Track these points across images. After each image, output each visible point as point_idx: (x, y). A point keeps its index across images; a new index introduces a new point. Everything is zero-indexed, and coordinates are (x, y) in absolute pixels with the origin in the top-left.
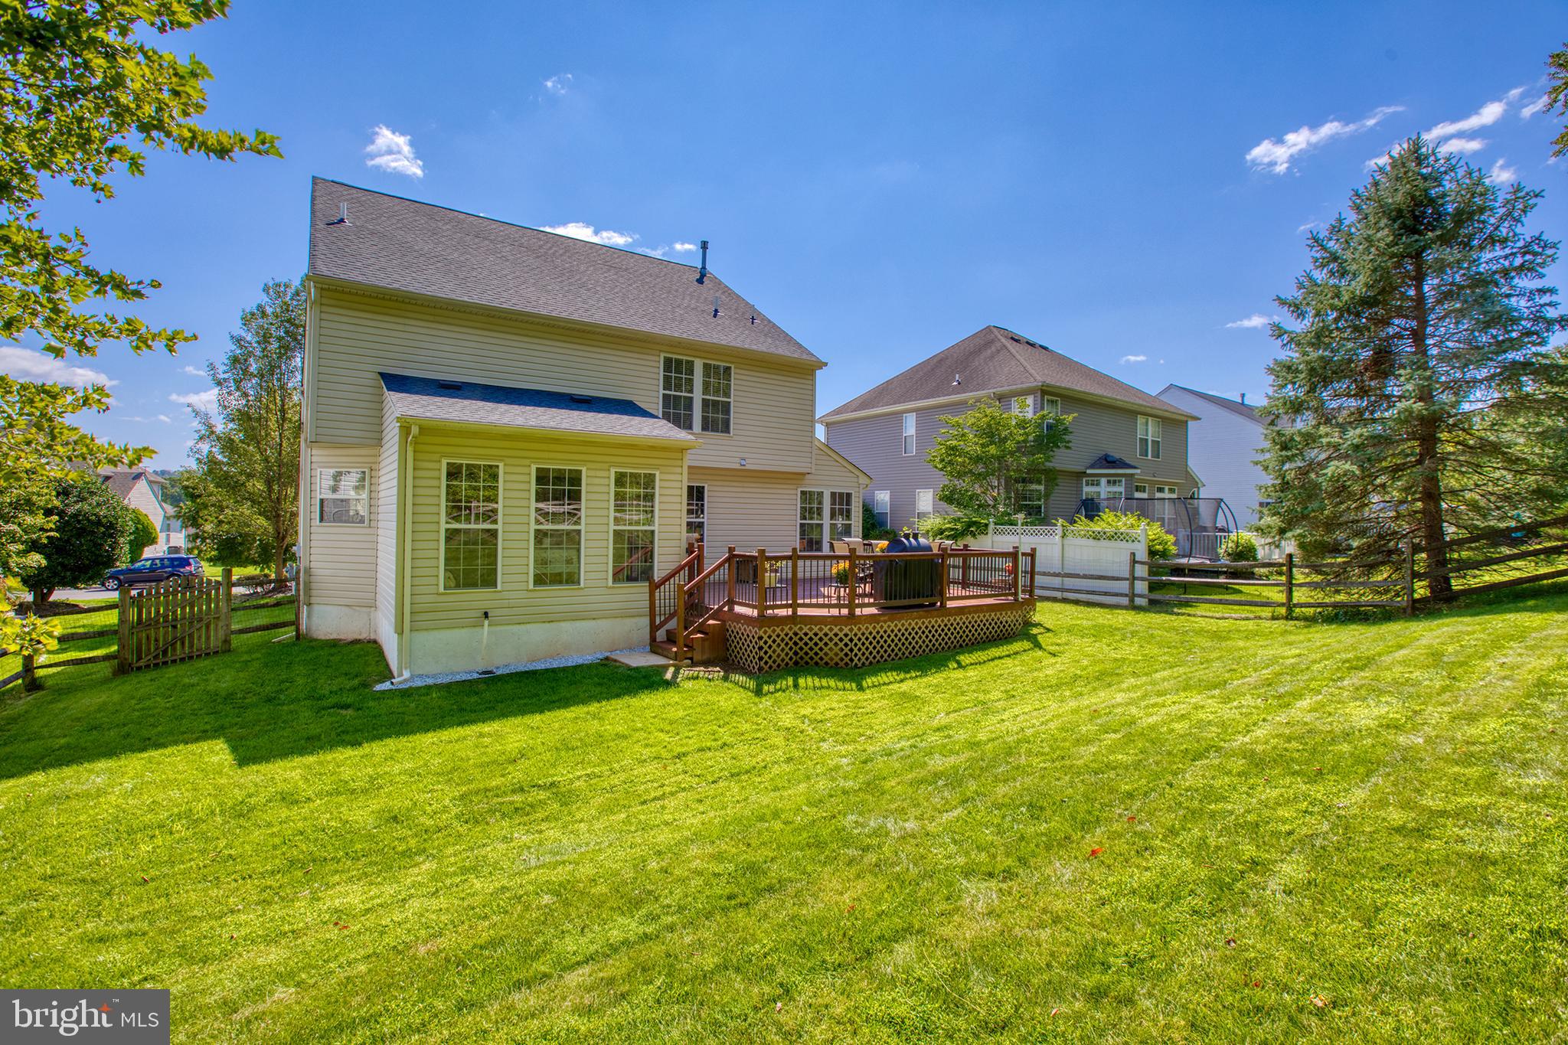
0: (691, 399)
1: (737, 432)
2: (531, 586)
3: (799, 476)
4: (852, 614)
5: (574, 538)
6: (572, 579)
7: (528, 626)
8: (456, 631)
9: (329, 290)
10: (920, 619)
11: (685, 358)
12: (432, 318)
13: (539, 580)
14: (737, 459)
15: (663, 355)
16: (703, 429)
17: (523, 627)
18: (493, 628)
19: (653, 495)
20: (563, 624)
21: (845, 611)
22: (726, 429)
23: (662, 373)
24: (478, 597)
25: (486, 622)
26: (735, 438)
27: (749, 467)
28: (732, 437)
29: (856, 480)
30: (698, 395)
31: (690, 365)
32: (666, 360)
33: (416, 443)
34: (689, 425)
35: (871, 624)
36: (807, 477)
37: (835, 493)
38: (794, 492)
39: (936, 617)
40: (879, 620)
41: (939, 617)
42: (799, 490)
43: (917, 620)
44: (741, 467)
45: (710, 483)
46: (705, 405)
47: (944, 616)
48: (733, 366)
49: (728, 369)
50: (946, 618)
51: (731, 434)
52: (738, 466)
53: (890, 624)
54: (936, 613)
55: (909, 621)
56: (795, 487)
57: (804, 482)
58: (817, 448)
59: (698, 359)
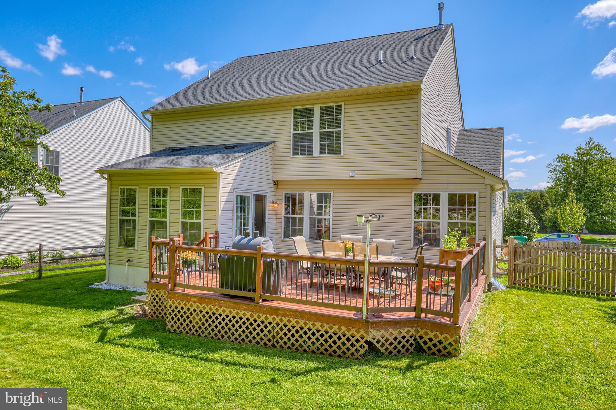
0: (312, 134)
1: (346, 152)
5: (165, 225)
10: (227, 307)
11: (307, 107)
14: (348, 172)
15: (292, 109)
16: (321, 153)
19: (200, 202)
22: (338, 150)
23: (292, 120)
24: (127, 252)
25: (127, 264)
26: (346, 156)
27: (357, 177)
28: (342, 156)
29: (482, 181)
30: (316, 131)
31: (311, 110)
32: (295, 111)
33: (111, 180)
34: (310, 152)
35: (183, 301)
36: (422, 181)
37: (455, 195)
38: (409, 195)
39: (244, 310)
40: (190, 300)
41: (248, 311)
42: (414, 193)
43: (225, 308)
44: (350, 178)
45: (335, 190)
46: (323, 136)
47: (253, 311)
48: (343, 104)
49: (339, 108)
50: (255, 314)
51: (342, 154)
52: (348, 178)
53: (199, 305)
54: (244, 306)
55: (216, 307)
56: (409, 191)
57: (419, 186)
58: (431, 155)
59: (317, 105)
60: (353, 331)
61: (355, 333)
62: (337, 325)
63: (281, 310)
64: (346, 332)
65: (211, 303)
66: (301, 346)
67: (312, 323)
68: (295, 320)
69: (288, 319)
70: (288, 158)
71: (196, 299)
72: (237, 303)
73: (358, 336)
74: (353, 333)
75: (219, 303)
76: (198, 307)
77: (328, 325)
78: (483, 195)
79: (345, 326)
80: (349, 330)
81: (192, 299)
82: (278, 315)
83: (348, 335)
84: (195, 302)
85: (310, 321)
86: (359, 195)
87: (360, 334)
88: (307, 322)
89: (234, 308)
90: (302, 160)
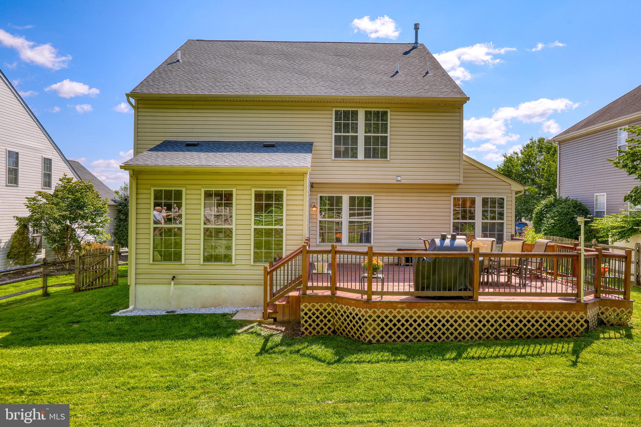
0: (356, 137)
1: (392, 157)
2: (202, 262)
3: (452, 187)
4: (369, 300)
5: (228, 234)
6: (227, 258)
7: (201, 286)
8: (160, 286)
9: (140, 100)
10: (444, 308)
11: (350, 109)
12: (191, 107)
13: (207, 259)
14: (395, 177)
15: (334, 110)
16: (366, 156)
17: (197, 286)
18: (177, 286)
19: (282, 205)
20: (223, 287)
21: (365, 297)
22: (384, 155)
23: (334, 121)
24: (171, 267)
25: (173, 282)
26: (392, 161)
27: (403, 182)
28: (389, 161)
29: (508, 187)
30: (361, 134)
31: (355, 114)
32: (337, 112)
33: (137, 179)
34: (355, 155)
35: (387, 309)
36: (460, 186)
37: (487, 198)
38: (448, 198)
39: (463, 308)
40: (397, 307)
41: (468, 309)
42: (452, 197)
43: (440, 310)
44: (397, 182)
45: (376, 194)
46: (367, 140)
47: (473, 309)
48: (389, 111)
49: (385, 113)
50: (476, 311)
51: (388, 159)
52: (394, 182)
53: (409, 310)
54: (464, 305)
55: (430, 310)
56: (449, 195)
57: (457, 191)
58: (468, 164)
59: (361, 109)
60: (573, 313)
61: (576, 315)
62: (559, 310)
63: (503, 304)
64: (568, 315)
65: (424, 307)
66: (509, 333)
67: (535, 311)
68: (519, 311)
69: (511, 311)
70: (330, 160)
71: (404, 305)
72: (454, 303)
73: (578, 317)
74: (573, 315)
75: (434, 305)
76: (407, 313)
77: (551, 312)
78: (510, 199)
79: (566, 310)
80: (569, 313)
81: (400, 306)
82: (500, 310)
83: (569, 317)
84: (403, 308)
85: (533, 310)
86: (401, 198)
87: (580, 315)
88: (530, 311)
89: (451, 309)
90: (345, 163)
